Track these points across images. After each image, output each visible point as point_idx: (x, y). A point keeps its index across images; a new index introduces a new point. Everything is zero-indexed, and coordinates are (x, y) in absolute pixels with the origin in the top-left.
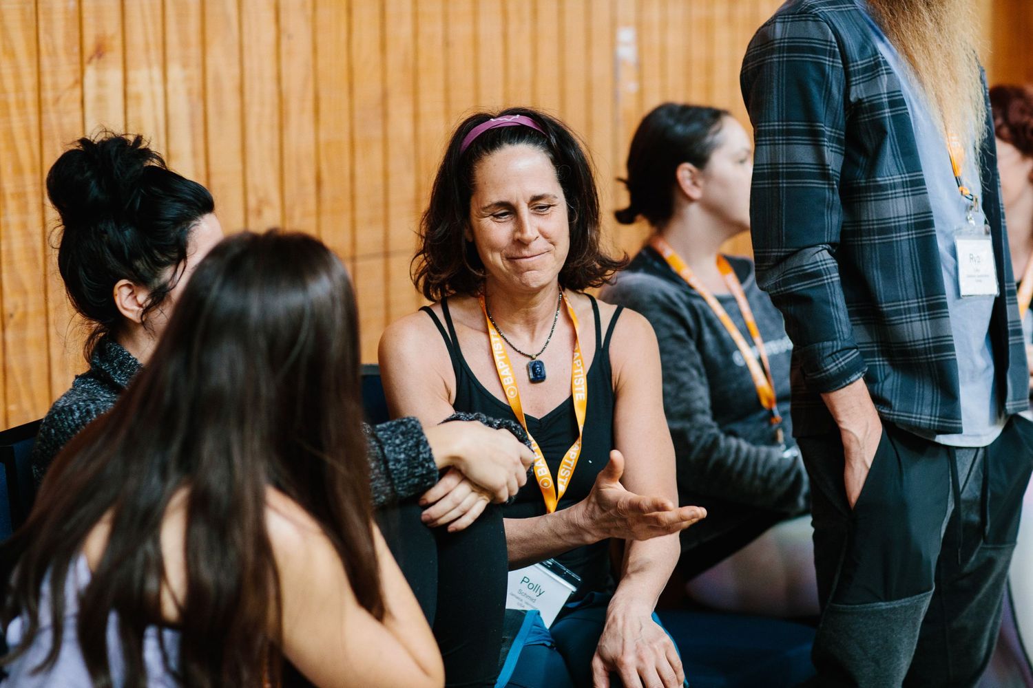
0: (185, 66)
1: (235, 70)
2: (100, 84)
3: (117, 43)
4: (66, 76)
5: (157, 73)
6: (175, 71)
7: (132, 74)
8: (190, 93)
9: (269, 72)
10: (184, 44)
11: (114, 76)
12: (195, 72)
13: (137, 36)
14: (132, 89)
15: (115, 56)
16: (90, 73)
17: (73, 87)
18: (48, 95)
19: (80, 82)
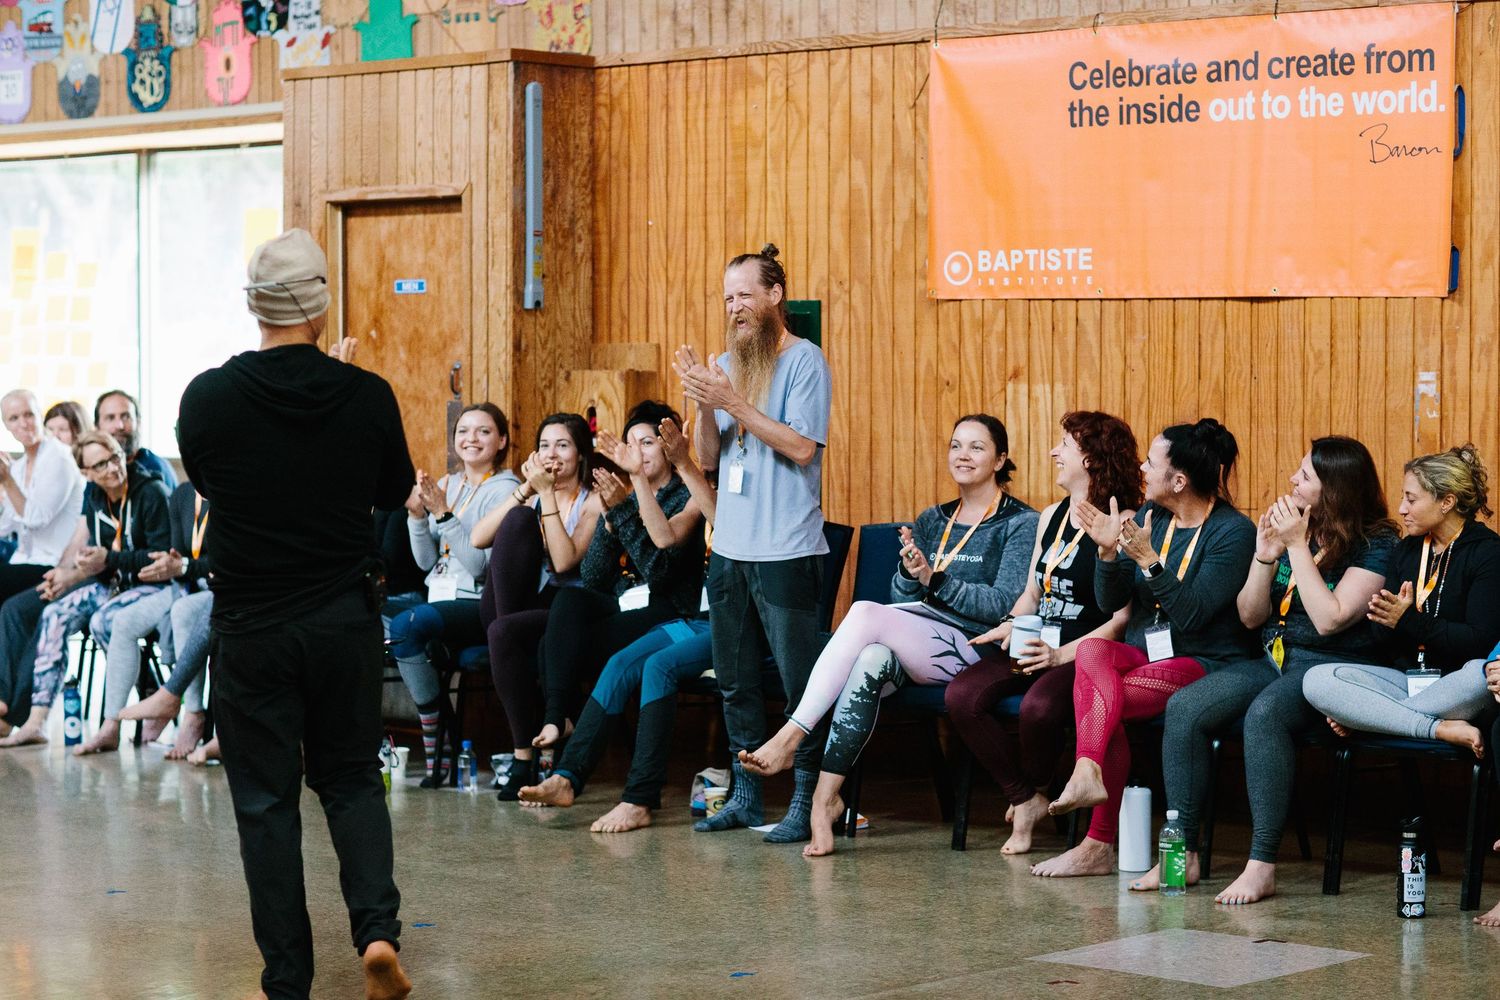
0: (1065, 384)
1: (1097, 389)
2: (1016, 392)
3: (1026, 370)
4: (997, 387)
5: (1048, 388)
6: (1059, 387)
7: (1033, 388)
8: (1067, 399)
9: (1118, 389)
10: (1065, 371)
11: (1023, 388)
12: (1070, 387)
13: (1037, 368)
14: (1033, 395)
15: (1024, 377)
16: (1010, 386)
17: (1000, 392)
18: (988, 396)
19: (1005, 390)
